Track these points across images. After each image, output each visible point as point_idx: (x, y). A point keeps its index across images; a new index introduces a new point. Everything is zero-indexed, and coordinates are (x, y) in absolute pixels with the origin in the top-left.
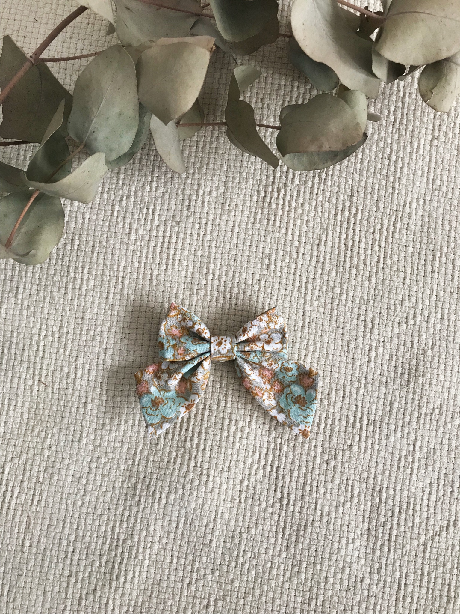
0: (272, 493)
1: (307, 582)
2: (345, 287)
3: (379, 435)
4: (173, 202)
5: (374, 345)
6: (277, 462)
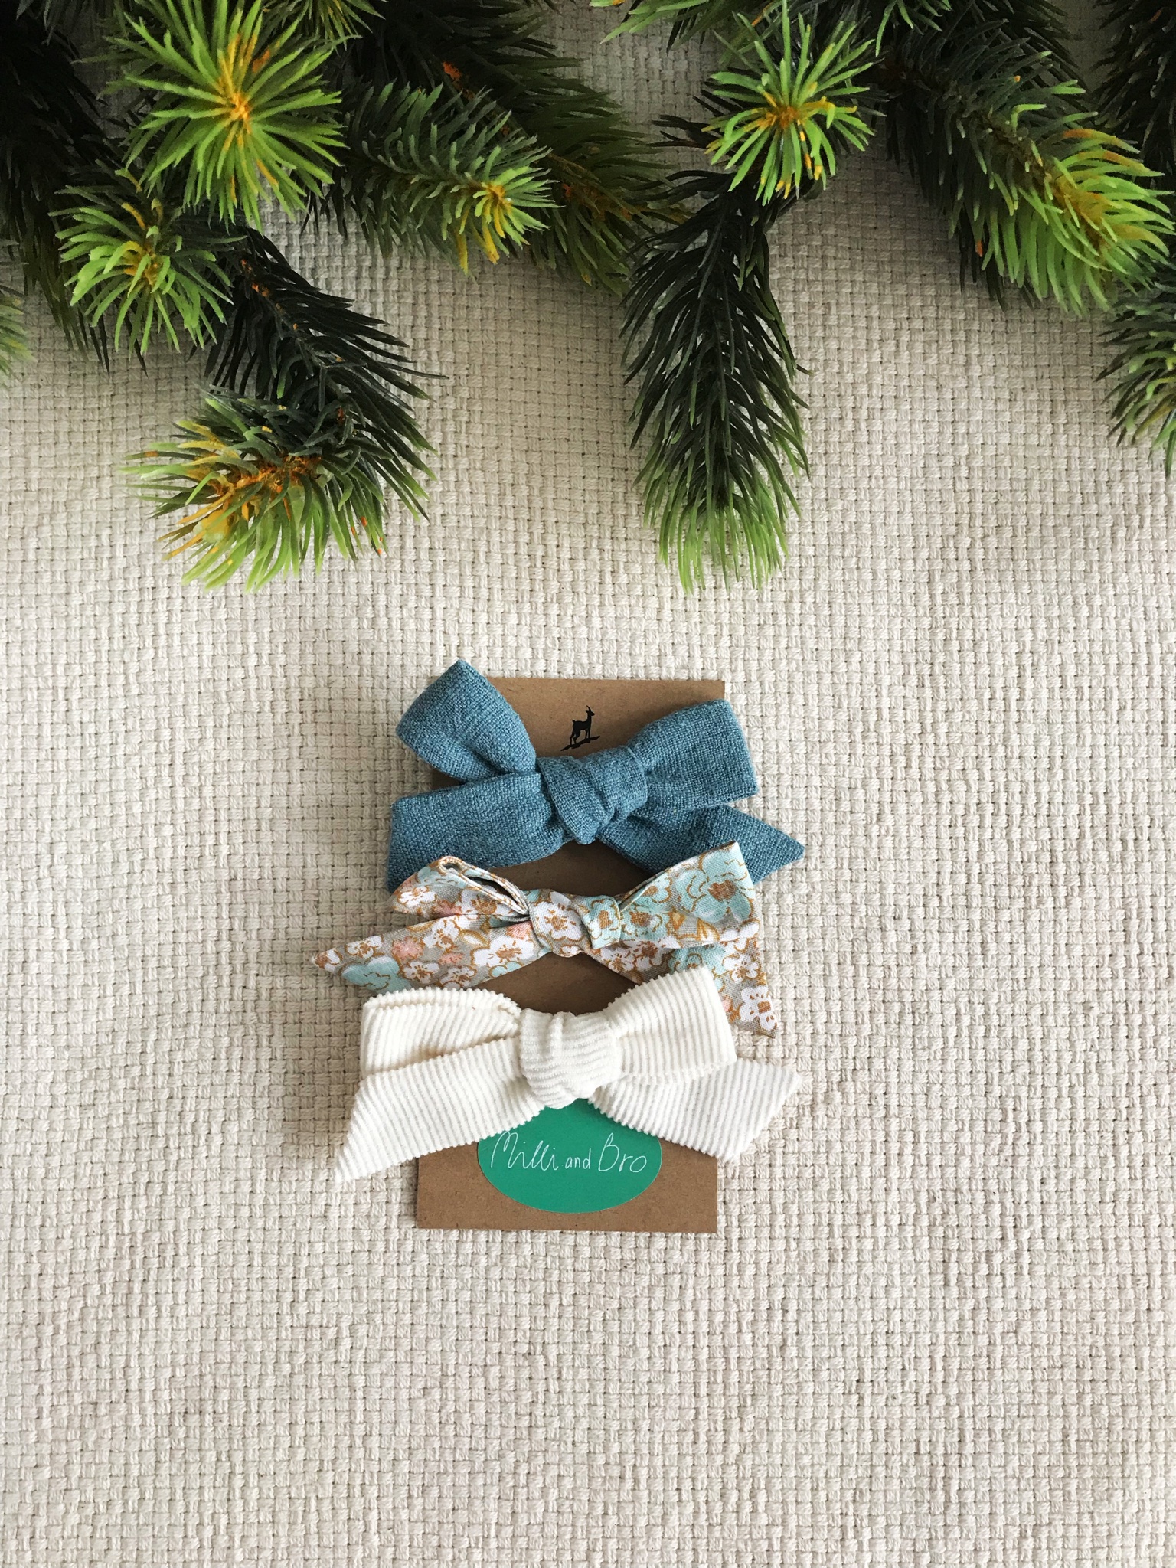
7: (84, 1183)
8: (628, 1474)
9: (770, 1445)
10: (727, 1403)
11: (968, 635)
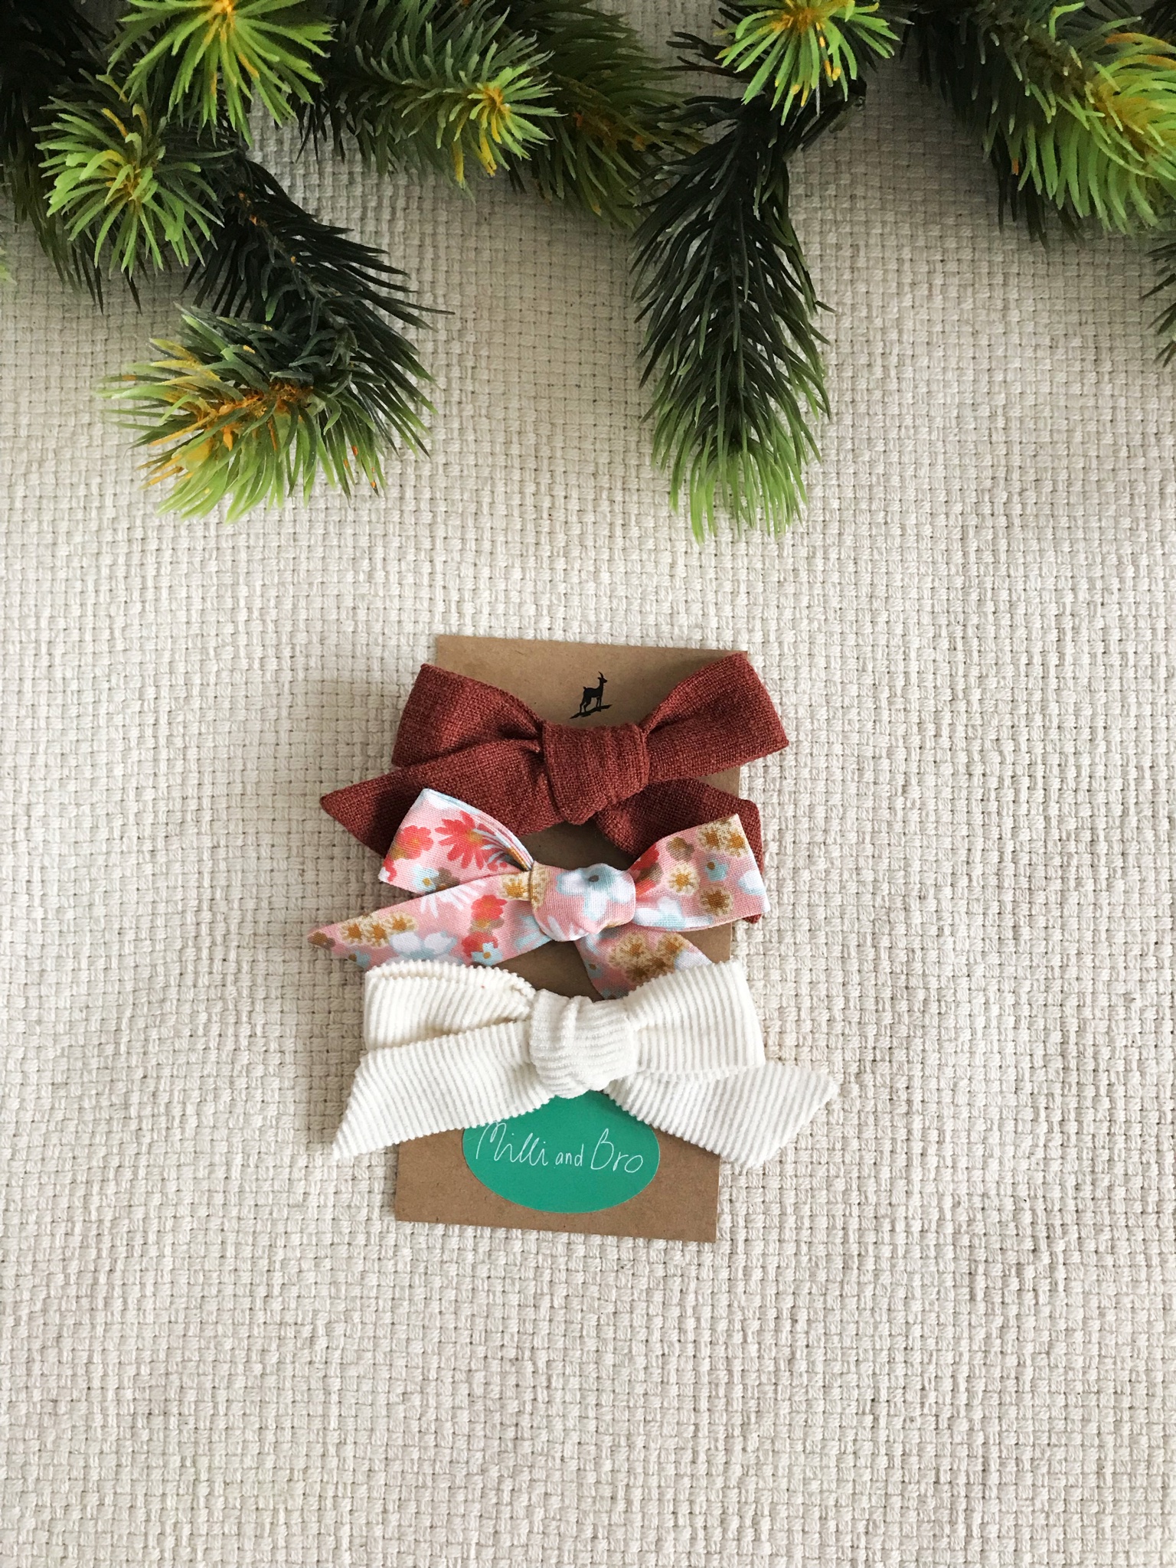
7: (51, 1166)
8: (621, 1494)
9: (776, 1467)
10: (729, 1420)
11: (1004, 595)
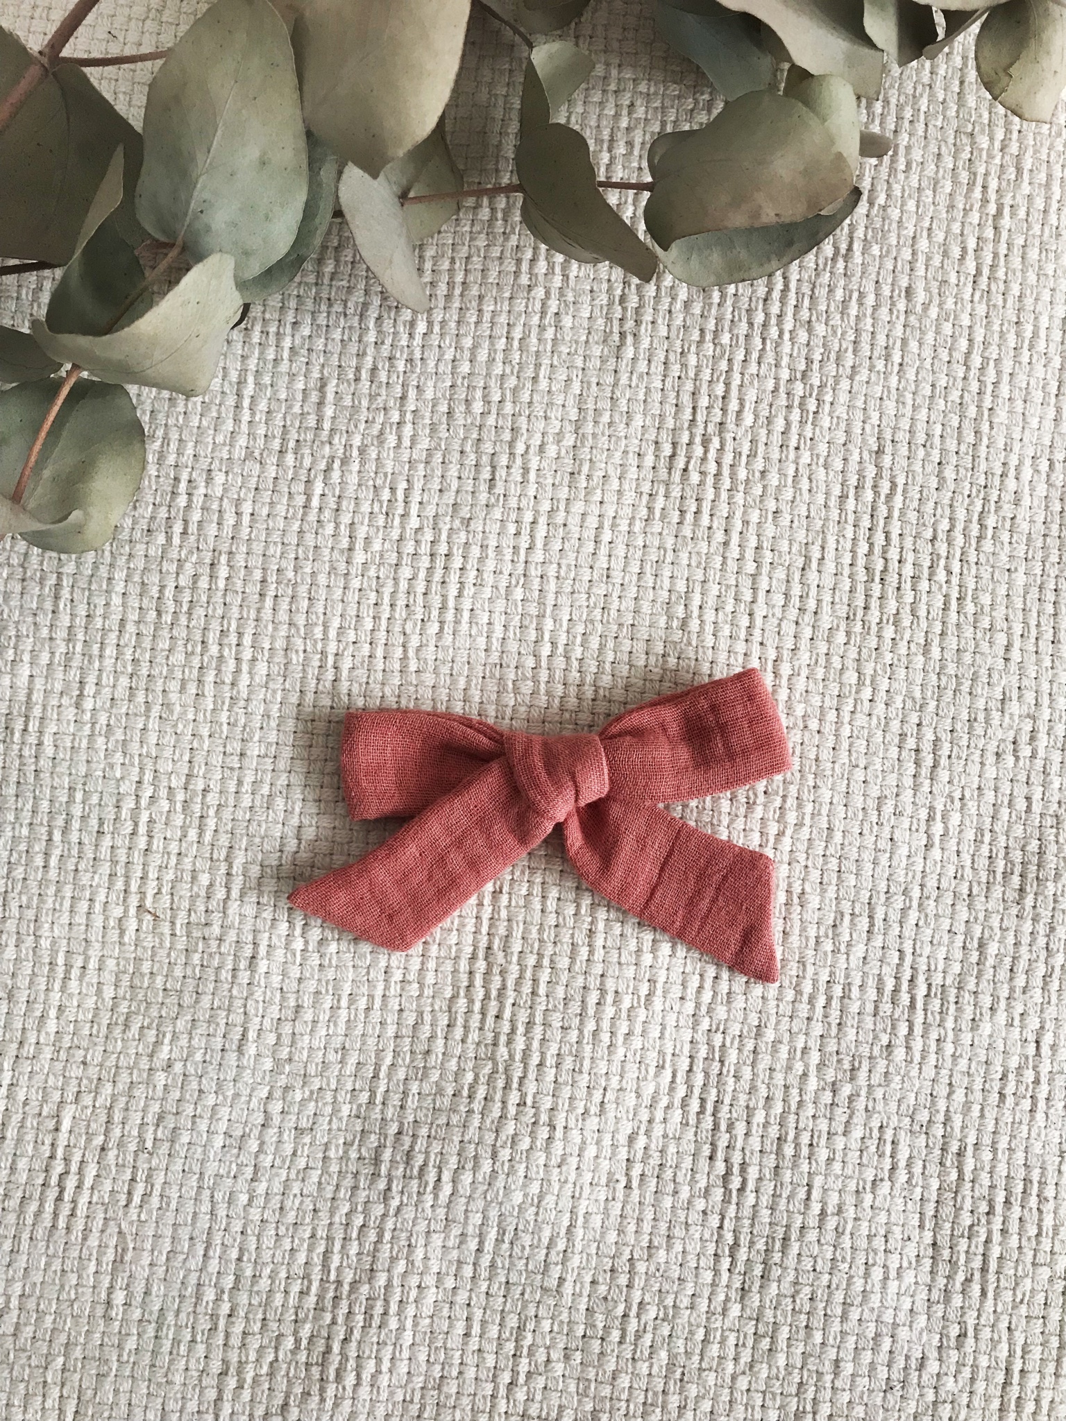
0: (703, 1164)
1: (790, 1374)
2: (868, 669)
3: (956, 1021)
4: (453, 471)
5: (939, 807)
6: (714, 1092)
